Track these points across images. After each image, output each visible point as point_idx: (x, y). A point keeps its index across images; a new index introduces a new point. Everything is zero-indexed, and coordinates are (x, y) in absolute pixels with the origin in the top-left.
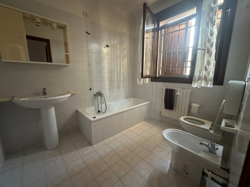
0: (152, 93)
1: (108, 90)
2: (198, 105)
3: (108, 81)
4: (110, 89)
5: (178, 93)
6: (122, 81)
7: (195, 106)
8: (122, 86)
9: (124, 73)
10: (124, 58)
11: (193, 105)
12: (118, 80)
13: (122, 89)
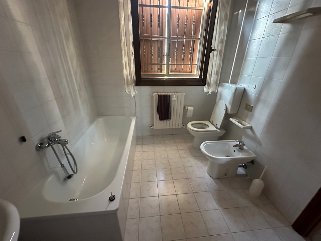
0: (135, 104)
1: (61, 120)
2: (192, 108)
3: (55, 102)
4: (64, 117)
5: (174, 99)
6: (77, 91)
7: (190, 109)
8: (80, 103)
9: (76, 74)
10: (67, 38)
11: (189, 108)
12: (72, 91)
13: (81, 108)
